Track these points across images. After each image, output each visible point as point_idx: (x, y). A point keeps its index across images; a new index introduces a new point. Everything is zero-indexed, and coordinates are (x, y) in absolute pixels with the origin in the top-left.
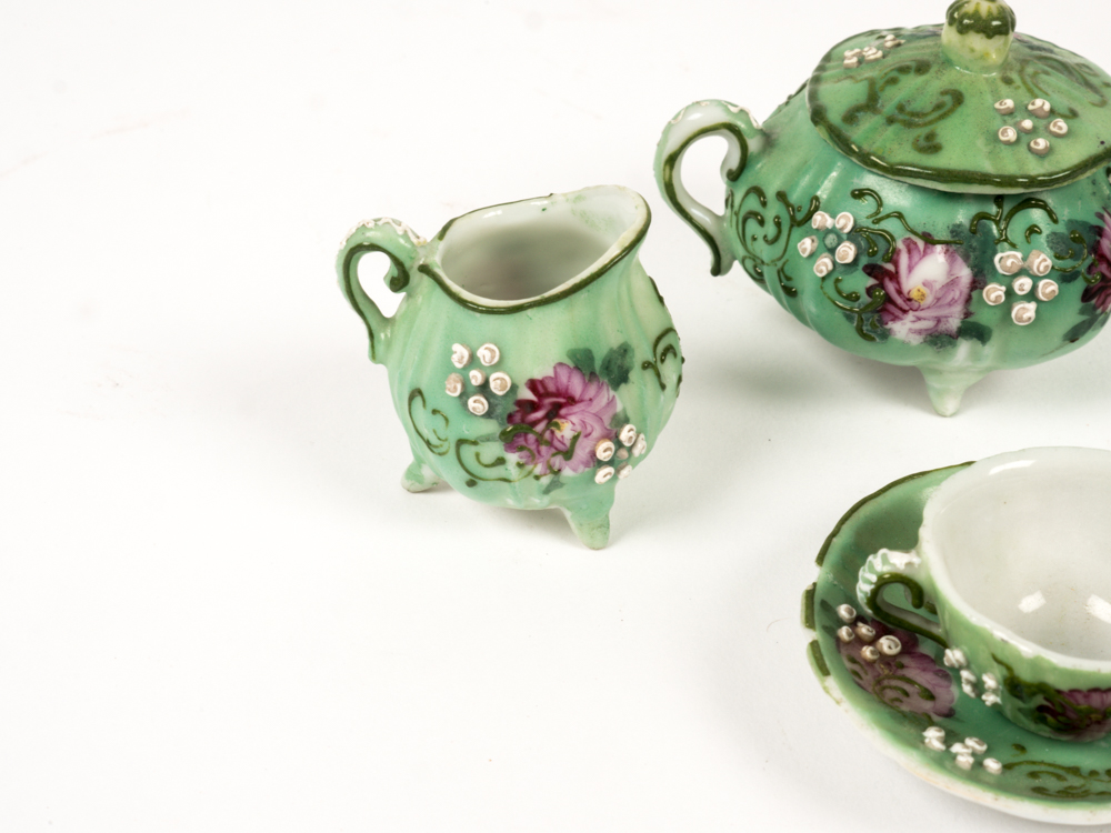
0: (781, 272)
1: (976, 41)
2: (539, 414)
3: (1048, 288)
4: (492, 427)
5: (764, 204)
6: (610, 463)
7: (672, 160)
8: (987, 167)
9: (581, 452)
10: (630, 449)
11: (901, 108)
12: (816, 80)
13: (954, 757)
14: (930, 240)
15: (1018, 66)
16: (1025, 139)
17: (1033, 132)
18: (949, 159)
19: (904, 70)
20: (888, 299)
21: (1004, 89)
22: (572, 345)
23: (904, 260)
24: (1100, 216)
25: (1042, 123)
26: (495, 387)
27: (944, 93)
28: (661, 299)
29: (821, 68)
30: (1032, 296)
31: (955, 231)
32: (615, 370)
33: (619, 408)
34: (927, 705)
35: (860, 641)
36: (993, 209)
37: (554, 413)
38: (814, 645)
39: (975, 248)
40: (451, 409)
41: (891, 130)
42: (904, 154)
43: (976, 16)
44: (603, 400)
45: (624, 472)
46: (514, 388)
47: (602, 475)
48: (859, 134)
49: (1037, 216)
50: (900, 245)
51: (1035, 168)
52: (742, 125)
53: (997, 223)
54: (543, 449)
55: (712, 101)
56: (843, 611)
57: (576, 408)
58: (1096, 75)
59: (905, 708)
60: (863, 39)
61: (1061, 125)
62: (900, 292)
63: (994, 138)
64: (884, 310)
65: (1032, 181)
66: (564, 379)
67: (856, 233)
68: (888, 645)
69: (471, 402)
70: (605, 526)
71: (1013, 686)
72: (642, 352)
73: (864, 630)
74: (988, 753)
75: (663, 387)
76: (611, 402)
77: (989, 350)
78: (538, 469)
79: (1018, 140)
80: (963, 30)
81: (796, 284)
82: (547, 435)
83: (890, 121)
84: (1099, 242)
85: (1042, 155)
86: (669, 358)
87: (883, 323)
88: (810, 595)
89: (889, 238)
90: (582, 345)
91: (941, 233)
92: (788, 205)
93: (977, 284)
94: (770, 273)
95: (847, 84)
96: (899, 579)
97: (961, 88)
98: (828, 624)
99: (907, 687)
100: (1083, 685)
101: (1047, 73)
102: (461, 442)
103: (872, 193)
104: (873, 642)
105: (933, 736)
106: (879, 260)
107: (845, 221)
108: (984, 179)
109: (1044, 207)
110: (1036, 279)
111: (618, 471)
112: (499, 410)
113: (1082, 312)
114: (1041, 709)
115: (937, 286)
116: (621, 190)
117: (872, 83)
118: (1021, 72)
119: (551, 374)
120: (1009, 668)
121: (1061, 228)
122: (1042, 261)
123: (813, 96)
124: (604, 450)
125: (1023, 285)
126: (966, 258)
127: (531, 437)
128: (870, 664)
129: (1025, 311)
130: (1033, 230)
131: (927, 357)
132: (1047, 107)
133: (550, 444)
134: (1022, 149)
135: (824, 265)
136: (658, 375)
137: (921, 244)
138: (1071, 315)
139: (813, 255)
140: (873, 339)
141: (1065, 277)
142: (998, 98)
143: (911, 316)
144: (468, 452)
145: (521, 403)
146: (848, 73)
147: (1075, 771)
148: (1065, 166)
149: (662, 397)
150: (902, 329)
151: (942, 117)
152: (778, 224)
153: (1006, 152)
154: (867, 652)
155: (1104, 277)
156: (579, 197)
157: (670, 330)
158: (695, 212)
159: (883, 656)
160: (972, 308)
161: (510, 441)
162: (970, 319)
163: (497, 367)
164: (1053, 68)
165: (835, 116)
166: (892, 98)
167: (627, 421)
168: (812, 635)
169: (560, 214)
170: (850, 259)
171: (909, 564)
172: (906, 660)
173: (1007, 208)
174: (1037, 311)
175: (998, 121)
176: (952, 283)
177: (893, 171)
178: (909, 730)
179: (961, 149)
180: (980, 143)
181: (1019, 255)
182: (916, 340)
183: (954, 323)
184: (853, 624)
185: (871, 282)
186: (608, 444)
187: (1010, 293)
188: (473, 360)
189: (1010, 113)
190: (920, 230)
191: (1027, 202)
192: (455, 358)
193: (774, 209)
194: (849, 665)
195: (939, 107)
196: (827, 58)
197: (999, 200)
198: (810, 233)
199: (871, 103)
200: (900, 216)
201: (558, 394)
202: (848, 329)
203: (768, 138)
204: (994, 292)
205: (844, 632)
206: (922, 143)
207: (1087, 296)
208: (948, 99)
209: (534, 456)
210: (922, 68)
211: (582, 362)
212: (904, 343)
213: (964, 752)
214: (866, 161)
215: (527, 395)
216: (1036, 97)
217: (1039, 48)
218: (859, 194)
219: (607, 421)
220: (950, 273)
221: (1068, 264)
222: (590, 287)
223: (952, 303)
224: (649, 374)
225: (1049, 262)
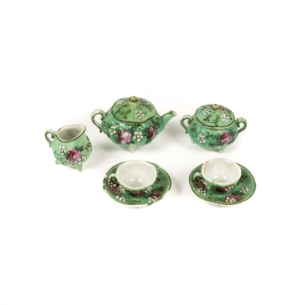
0: (108, 133)
1: (132, 103)
2: (71, 155)
3: (142, 137)
4: (65, 157)
5: (105, 124)
6: (81, 161)
7: (93, 118)
8: (133, 121)
9: (77, 160)
10: (84, 159)
11: (122, 112)
12: (113, 107)
13: (119, 199)
14: (126, 130)
15: (139, 106)
16: (138, 117)
17: (140, 116)
18: (128, 120)
19: (124, 106)
20: (120, 138)
21: (136, 109)
22: (75, 146)
23: (122, 133)
24: (150, 127)
25: (141, 115)
26: (65, 152)
27: (128, 110)
28: (88, 139)
29: (114, 105)
30: (140, 138)
31: (129, 129)
32: (81, 149)
33: (82, 154)
34: (119, 193)
35: (111, 185)
36: (134, 126)
37: (73, 155)
38: (104, 186)
39: (132, 132)
40: (59, 155)
41: (121, 115)
42: (122, 119)
43: (132, 100)
44: (79, 153)
45: (83, 162)
46: (67, 152)
47: (80, 163)
48: (117, 116)
49: (141, 127)
50: (122, 131)
51: (139, 121)
52: (102, 113)
53: (135, 128)
54: (72, 160)
55: (98, 110)
56: (109, 181)
57: (76, 154)
58: (151, 106)
59: (115, 193)
60: (120, 100)
61: (143, 115)
62: (122, 137)
63: (134, 117)
64: (120, 140)
65: (139, 123)
66: (74, 150)
67: (116, 129)
68: (115, 185)
69: (62, 154)
70: (82, 169)
71: (126, 190)
72: (85, 146)
73: (111, 183)
74: (124, 199)
75: (88, 151)
76: (81, 153)
77: (135, 145)
78: (71, 162)
79: (137, 117)
80: (131, 102)
81: (109, 135)
82: (72, 158)
83: (121, 114)
84: (149, 130)
85: (140, 119)
86: (89, 147)
87: (120, 141)
88: (104, 179)
89: (120, 130)
90: (76, 146)
91: (127, 129)
92: (108, 124)
93: (132, 136)
94: (106, 133)
95: (116, 108)
96: (113, 177)
97: (131, 109)
98: (106, 182)
99: (116, 191)
100: (133, 191)
101: (143, 107)
102: (61, 159)
103: (118, 124)
104: (113, 185)
105: (117, 197)
106: (119, 133)
107: (115, 128)
108: (132, 123)
109: (141, 126)
110: (140, 136)
111: (82, 162)
112: (65, 155)
113: (147, 140)
114: (130, 193)
115: (127, 137)
116: (83, 125)
117: (119, 108)
118: (139, 107)
119: (72, 150)
120: (125, 189)
121: (144, 129)
122: (141, 133)
123: (112, 109)
124: (80, 160)
125: (138, 136)
126: (131, 133)
127: (70, 158)
128: (112, 188)
129: (139, 140)
130: (140, 129)
131: (127, 145)
132: (142, 112)
133: (72, 159)
134: (138, 118)
135: (112, 133)
136: (87, 149)
137: (124, 131)
138: (146, 140)
139: (111, 132)
140: (119, 143)
141: (144, 135)
142: (135, 111)
143: (124, 140)
144: (62, 160)
145: (68, 154)
146: (117, 106)
147: (135, 201)
148: (143, 121)
149: (88, 152)
150: (123, 142)
151: (128, 114)
152: (107, 127)
153: (135, 119)
154: (111, 186)
155: (150, 135)
156: (77, 125)
157: (90, 143)
158: (97, 124)
159: (113, 186)
160: (132, 139)
161: (67, 158)
162: (132, 141)
163: (65, 149)
164: (144, 106)
165: (114, 113)
166: (122, 110)
167: (83, 156)
168: (103, 184)
169: (75, 127)
170: (115, 133)
171: (115, 175)
172: (117, 187)
173: (136, 126)
174: (140, 140)
175: (135, 114)
176: (129, 136)
177: (121, 121)
178: (115, 196)
179: (130, 118)
180: (132, 117)
181: (138, 132)
182: (125, 144)
183: (130, 141)
184: (110, 183)
185: (118, 136)
186: (80, 159)
187: (137, 138)
188: (62, 148)
189: (137, 113)
190: (124, 129)
191: (139, 125)
192: (59, 148)
193: (106, 125)
194: (108, 188)
195: (127, 112)
196: (115, 103)
197: (135, 125)
198: (110, 129)
199: (119, 111)
200: (122, 127)
201: (73, 153)
202: (116, 142)
203: (106, 114)
204: (134, 137)
205: (108, 184)
206: (125, 117)
207: (148, 138)
208: (128, 111)
209: (70, 160)
210: (126, 106)
211: (76, 148)
212: (123, 144)
213: (120, 199)
214: (117, 119)
215: (69, 153)
216: (141, 111)
217: (144, 102)
218: (117, 124)
219: (80, 156)
220: (128, 135)
221: (144, 134)
222: (77, 139)
223: (129, 139)
224: (86, 149)
225: (142, 134)
